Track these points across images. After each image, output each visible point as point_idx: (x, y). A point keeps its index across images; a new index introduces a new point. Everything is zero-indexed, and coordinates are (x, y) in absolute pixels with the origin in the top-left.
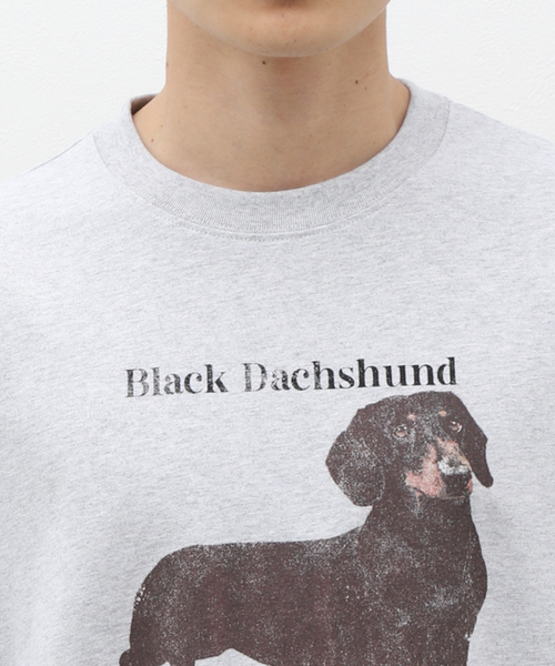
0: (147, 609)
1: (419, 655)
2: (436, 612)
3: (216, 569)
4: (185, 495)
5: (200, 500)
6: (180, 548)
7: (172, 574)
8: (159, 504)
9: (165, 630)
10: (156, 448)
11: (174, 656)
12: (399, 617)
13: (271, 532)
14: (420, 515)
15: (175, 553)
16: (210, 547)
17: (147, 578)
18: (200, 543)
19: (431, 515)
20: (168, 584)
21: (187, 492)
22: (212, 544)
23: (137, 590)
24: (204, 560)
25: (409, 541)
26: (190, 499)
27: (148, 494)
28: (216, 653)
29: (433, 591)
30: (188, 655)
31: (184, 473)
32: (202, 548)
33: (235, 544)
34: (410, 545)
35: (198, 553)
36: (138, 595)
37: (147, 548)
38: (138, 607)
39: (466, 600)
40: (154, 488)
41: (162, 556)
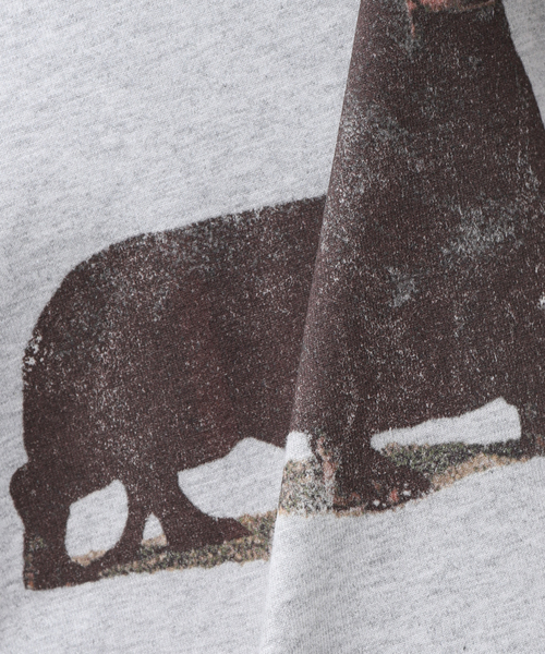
0: (55, 378)
3: (188, 278)
4: (97, 135)
5: (130, 139)
6: (104, 245)
7: (99, 302)
8: (45, 161)
9: (101, 415)
10: (17, 46)
11: (130, 467)
12: (393, 286)
13: (289, 179)
15: (95, 258)
16: (168, 234)
17: (43, 316)
18: (145, 229)
20: (92, 322)
21: (100, 128)
22: (172, 227)
23: (24, 344)
24: (159, 263)
25: (398, 113)
26: (109, 140)
27: (19, 144)
28: (218, 452)
30: (160, 463)
31: (86, 88)
32: (152, 239)
33: (219, 220)
34: (403, 123)
35: (146, 250)
36: (29, 352)
37: (34, 255)
38: (33, 376)
39: (531, 223)
40: (28, 130)
41: (68, 266)
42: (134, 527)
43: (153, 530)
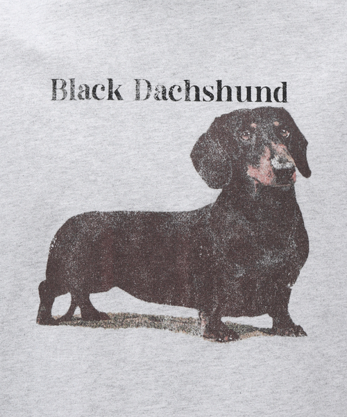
0: (58, 253)
1: (250, 298)
2: (263, 268)
3: (108, 229)
4: (89, 175)
5: (99, 179)
6: (82, 212)
7: (76, 231)
8: (70, 180)
9: (68, 269)
10: (70, 140)
11: (74, 289)
13: (149, 204)
14: (256, 197)
15: (78, 216)
16: (105, 213)
17: (58, 232)
18: (97, 210)
19: (264, 198)
20: (72, 237)
21: (90, 173)
22: (106, 211)
23: (52, 240)
24: (99, 222)
26: (92, 178)
27: (63, 173)
28: (105, 289)
29: (263, 253)
30: (84, 289)
31: (89, 159)
32: (99, 213)
33: (123, 212)
35: (96, 217)
36: (52, 243)
37: (59, 210)
38: (52, 250)
40: (66, 168)
41: (69, 217)
42: (72, 310)
43: (78, 312)
